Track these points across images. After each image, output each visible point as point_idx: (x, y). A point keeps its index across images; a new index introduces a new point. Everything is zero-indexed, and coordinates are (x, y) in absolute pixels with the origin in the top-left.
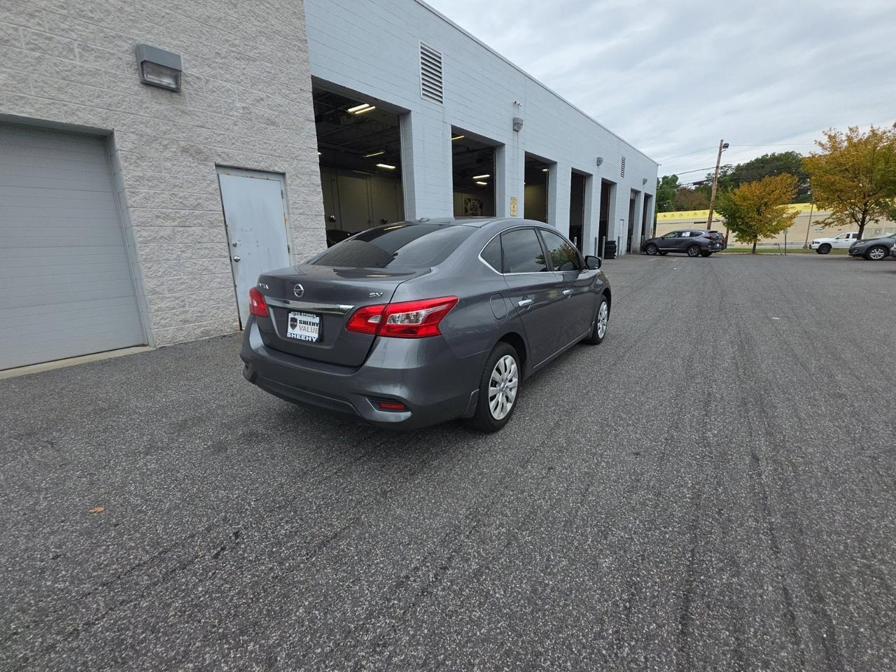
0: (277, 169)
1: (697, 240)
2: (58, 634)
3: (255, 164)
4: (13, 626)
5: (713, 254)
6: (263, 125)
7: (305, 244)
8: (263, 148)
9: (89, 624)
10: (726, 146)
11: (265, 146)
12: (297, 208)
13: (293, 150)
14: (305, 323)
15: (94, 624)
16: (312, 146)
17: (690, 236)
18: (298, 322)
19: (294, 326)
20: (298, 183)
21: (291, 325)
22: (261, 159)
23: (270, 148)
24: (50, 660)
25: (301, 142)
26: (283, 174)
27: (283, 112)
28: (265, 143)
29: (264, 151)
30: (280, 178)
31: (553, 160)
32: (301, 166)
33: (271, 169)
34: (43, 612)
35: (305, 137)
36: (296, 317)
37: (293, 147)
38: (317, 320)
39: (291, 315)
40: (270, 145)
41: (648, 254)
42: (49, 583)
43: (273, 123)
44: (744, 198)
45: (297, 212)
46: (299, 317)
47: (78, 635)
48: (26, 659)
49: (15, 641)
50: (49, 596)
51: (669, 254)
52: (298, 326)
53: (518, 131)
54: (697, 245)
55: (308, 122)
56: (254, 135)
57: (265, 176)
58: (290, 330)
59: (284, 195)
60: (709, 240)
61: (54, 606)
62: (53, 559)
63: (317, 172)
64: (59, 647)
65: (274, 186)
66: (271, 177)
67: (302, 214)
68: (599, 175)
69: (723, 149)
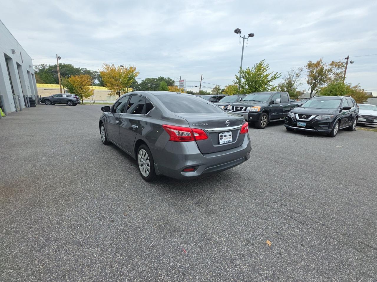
1: (71, 99)
2: (330, 230)
4: (336, 243)
5: (77, 105)
9: (323, 225)
14: (226, 136)
15: (322, 224)
17: (67, 96)
18: (223, 136)
19: (221, 139)
21: (220, 139)
24: (337, 229)
34: (326, 237)
36: (222, 135)
38: (231, 133)
39: (220, 135)
41: (46, 105)
42: (315, 241)
44: (74, 82)
46: (223, 134)
47: (327, 226)
48: (341, 234)
49: (339, 240)
50: (320, 239)
51: (56, 104)
52: (223, 138)
54: (71, 101)
58: (220, 141)
60: (76, 99)
61: (322, 235)
62: (304, 246)
64: (333, 228)
68: (15, 59)
69: (58, 59)
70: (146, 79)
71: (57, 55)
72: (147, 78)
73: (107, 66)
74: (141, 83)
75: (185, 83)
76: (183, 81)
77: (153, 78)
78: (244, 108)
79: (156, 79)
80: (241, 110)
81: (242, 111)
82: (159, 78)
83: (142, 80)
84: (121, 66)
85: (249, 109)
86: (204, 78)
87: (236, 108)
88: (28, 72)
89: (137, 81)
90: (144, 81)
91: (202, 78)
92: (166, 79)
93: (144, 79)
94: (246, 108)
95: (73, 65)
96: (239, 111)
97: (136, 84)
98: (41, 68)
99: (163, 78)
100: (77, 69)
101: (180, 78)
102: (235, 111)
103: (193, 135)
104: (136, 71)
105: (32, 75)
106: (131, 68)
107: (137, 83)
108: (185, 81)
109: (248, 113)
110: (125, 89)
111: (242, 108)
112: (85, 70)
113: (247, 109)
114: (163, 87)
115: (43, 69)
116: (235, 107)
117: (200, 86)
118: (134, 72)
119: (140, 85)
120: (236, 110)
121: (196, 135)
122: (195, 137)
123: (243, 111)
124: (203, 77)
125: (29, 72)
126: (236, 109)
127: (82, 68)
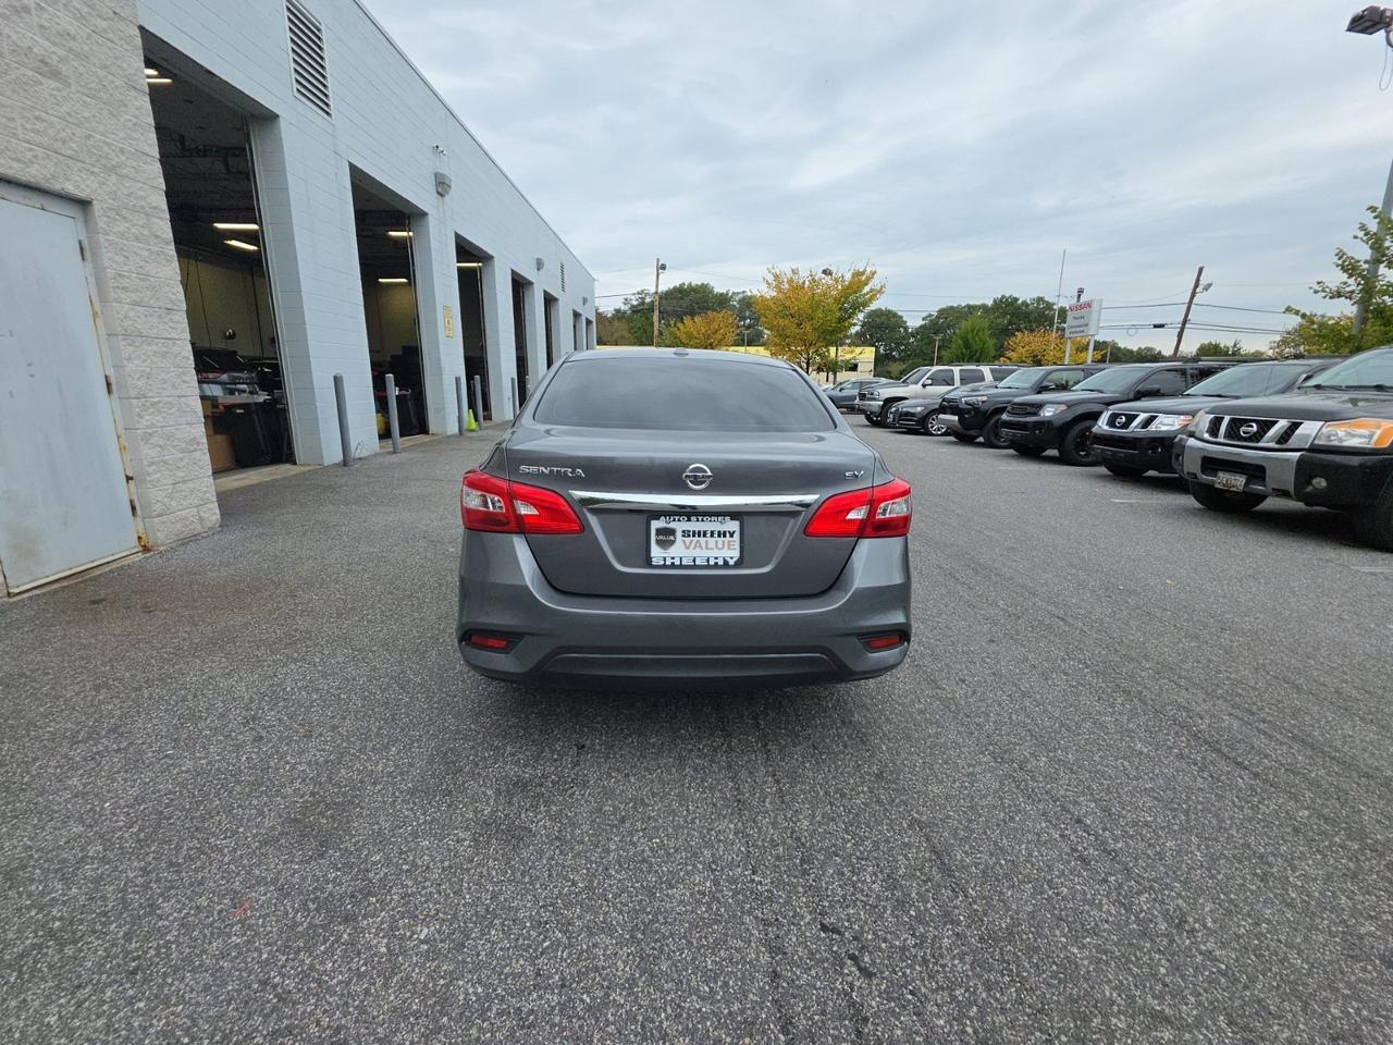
0: (70, 188)
3: (15, 165)
6: (30, 73)
7: (150, 374)
8: (33, 130)
10: (663, 267)
11: (39, 126)
12: (125, 289)
13: (106, 149)
14: (698, 534)
16: (147, 149)
18: (679, 534)
20: (121, 229)
22: (29, 155)
23: (51, 132)
25: (122, 135)
26: (83, 204)
27: (77, 55)
28: (36, 118)
29: (37, 138)
30: (73, 211)
31: (491, 252)
32: (125, 191)
33: (57, 186)
35: (130, 124)
37: (104, 142)
39: (657, 524)
40: (52, 125)
43: (55, 74)
45: (126, 297)
46: (679, 526)
52: (680, 543)
53: (442, 195)
55: (133, 93)
56: (9, 93)
57: (37, 200)
58: (656, 552)
59: (88, 253)
63: (163, 211)
65: (60, 228)
66: (49, 203)
67: (138, 304)
68: (541, 284)
69: (661, 271)
70: (942, 312)
71: (658, 260)
72: (944, 306)
73: (776, 277)
74: (921, 327)
75: (1094, 316)
76: (1088, 305)
77: (971, 303)
78: (1282, 424)
79: (984, 307)
80: (1258, 437)
81: (1260, 444)
82: (995, 301)
83: (924, 315)
84: (824, 272)
85: (1309, 429)
86: (1210, 285)
87: (1236, 424)
88: (576, 315)
89: (904, 319)
90: (931, 321)
91: (1196, 285)
92: (1027, 305)
93: (934, 310)
94: (1295, 426)
95: (712, 284)
96: (1245, 439)
97: (902, 329)
98: (635, 303)
99: (1017, 299)
100: (722, 294)
101: (1076, 294)
102: (1221, 440)
103: (511, 507)
104: (874, 284)
105: (589, 322)
106: (857, 274)
107: (906, 329)
108: (1095, 307)
109: (1298, 454)
110: (828, 351)
111: (1266, 426)
112: (741, 296)
113: (1298, 432)
114: (970, 336)
115: (639, 305)
116: (1227, 419)
117: (1185, 322)
118: (867, 289)
119: (913, 335)
120: (1229, 435)
121: (525, 510)
122: (520, 518)
123: (1272, 445)
124: (1203, 281)
125: (580, 315)
126: (1233, 433)
127: (734, 293)
